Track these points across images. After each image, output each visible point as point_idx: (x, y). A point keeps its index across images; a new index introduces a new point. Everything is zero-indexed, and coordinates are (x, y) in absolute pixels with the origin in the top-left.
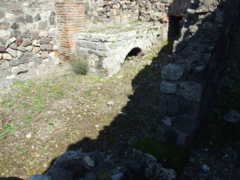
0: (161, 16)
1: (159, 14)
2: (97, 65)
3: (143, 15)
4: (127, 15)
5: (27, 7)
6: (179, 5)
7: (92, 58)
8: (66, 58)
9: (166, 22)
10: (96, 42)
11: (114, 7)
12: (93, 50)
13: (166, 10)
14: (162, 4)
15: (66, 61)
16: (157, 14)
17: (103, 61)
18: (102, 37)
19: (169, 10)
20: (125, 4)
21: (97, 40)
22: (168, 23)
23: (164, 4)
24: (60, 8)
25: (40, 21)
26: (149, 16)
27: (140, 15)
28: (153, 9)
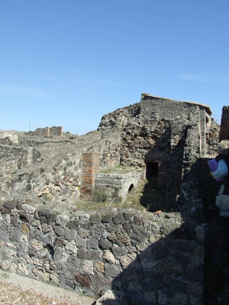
0: (139, 162)
1: (138, 161)
2: (113, 195)
3: (124, 161)
4: (114, 161)
5: (71, 156)
6: (153, 155)
7: (109, 190)
8: (87, 191)
9: (144, 166)
10: (113, 179)
11: (107, 156)
12: (110, 185)
13: (143, 158)
14: (139, 154)
15: (87, 193)
16: (136, 160)
17: (118, 192)
18: (119, 175)
19: (146, 158)
20: (113, 153)
21: (114, 178)
22: (146, 167)
23: (141, 154)
24: (87, 157)
25: (75, 165)
26: (130, 162)
27: (122, 161)
28: (132, 157)
